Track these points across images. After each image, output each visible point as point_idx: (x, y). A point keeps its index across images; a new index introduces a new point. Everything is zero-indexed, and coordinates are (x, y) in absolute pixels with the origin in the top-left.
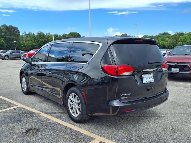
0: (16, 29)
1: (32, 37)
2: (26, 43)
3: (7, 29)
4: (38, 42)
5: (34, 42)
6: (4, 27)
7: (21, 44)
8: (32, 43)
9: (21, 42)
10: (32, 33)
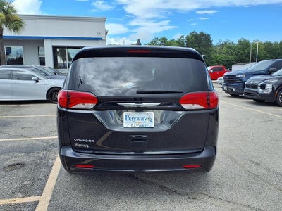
0: (207, 37)
1: (229, 48)
2: (220, 56)
3: (195, 38)
4: (237, 55)
5: (232, 55)
6: (193, 35)
7: (212, 59)
8: (229, 56)
9: (212, 56)
10: (231, 42)
